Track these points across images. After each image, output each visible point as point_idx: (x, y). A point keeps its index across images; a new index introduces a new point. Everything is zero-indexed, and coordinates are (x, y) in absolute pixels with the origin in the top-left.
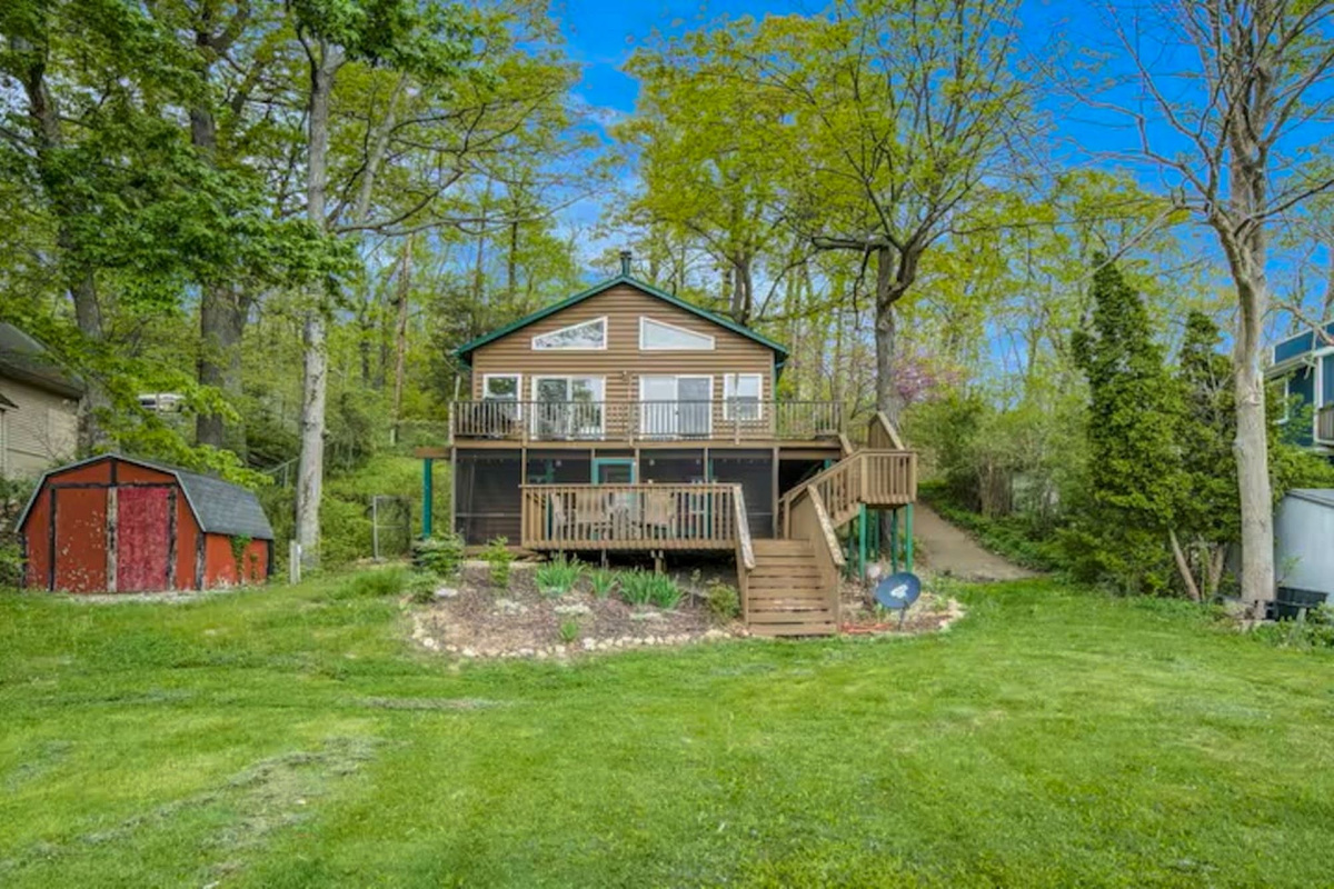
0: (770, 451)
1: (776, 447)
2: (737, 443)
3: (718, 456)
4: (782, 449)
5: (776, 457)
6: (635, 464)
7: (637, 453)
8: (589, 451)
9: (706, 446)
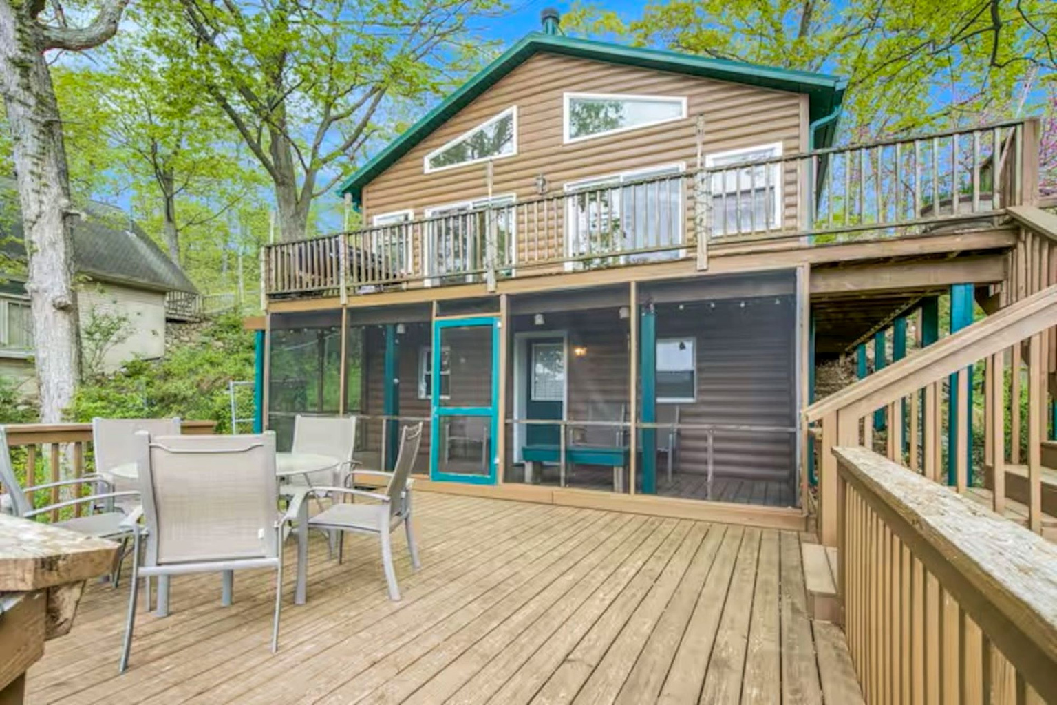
0: (789, 276)
1: (801, 264)
2: (702, 263)
3: (658, 298)
4: (816, 268)
5: (804, 289)
6: (501, 324)
7: (503, 302)
8: (428, 305)
9: (633, 276)
